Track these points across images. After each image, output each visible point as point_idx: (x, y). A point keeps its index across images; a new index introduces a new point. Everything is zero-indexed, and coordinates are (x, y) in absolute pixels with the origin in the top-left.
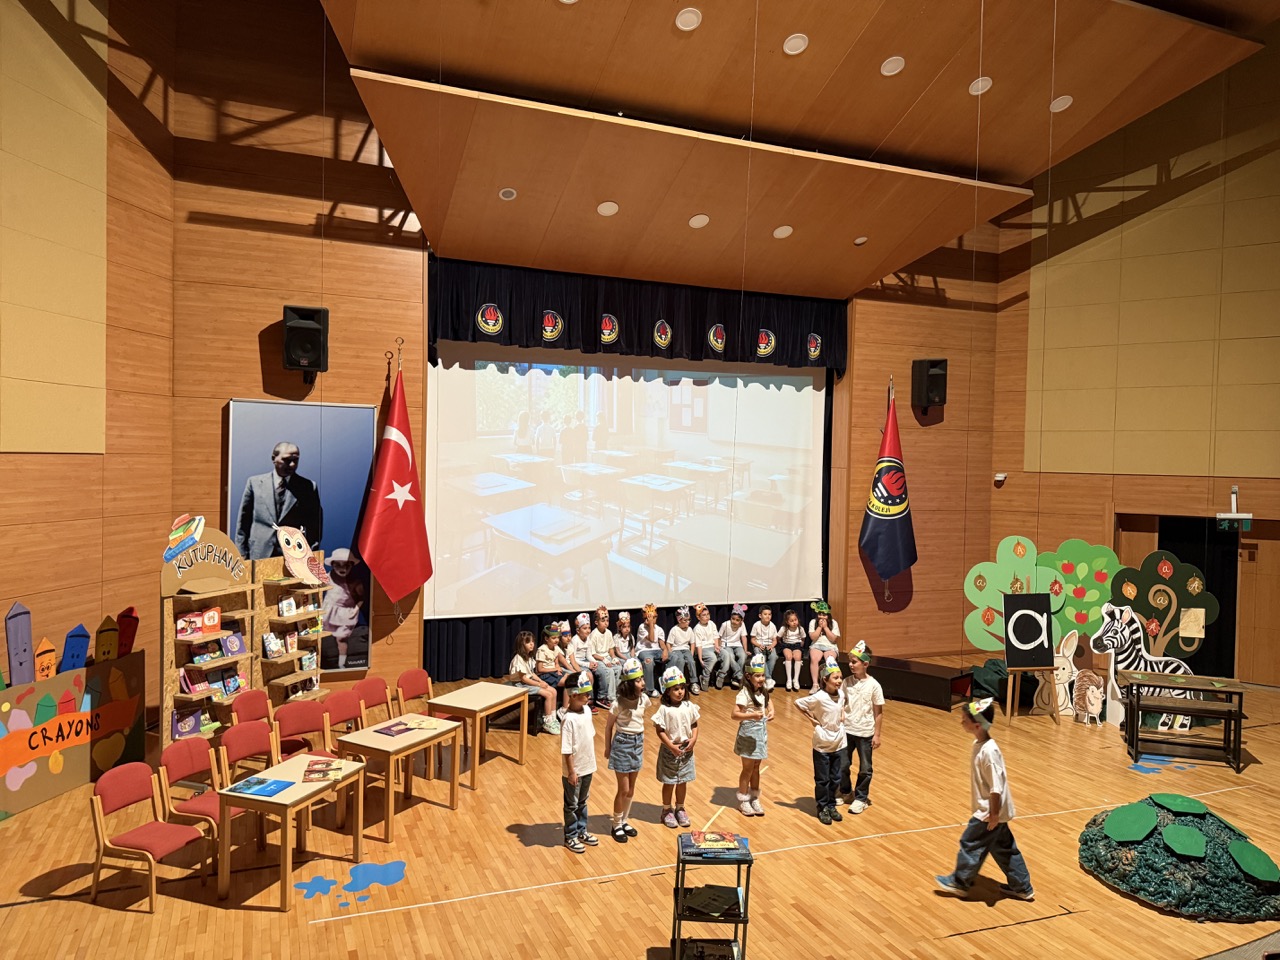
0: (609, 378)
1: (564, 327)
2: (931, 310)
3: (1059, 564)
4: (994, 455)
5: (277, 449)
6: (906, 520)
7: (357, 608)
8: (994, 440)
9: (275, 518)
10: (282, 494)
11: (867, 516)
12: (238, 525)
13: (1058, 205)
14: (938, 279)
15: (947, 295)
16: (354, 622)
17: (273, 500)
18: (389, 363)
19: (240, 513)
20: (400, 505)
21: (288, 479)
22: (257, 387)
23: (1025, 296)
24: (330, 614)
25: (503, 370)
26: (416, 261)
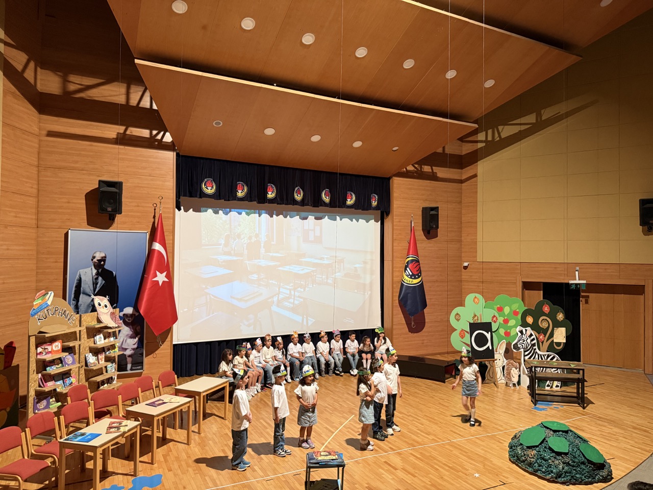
0: (272, 216)
1: (248, 190)
2: (431, 183)
3: (496, 307)
4: (462, 254)
5: (94, 255)
6: (421, 287)
7: (137, 339)
8: (463, 246)
9: (93, 292)
10: (97, 279)
11: (402, 285)
12: (73, 296)
13: (490, 132)
14: (434, 168)
15: (438, 175)
16: (136, 346)
17: (92, 282)
18: (155, 209)
19: (74, 289)
20: (160, 284)
21: (100, 271)
22: (84, 222)
23: (475, 176)
24: (123, 342)
25: (216, 212)
26: (170, 157)
